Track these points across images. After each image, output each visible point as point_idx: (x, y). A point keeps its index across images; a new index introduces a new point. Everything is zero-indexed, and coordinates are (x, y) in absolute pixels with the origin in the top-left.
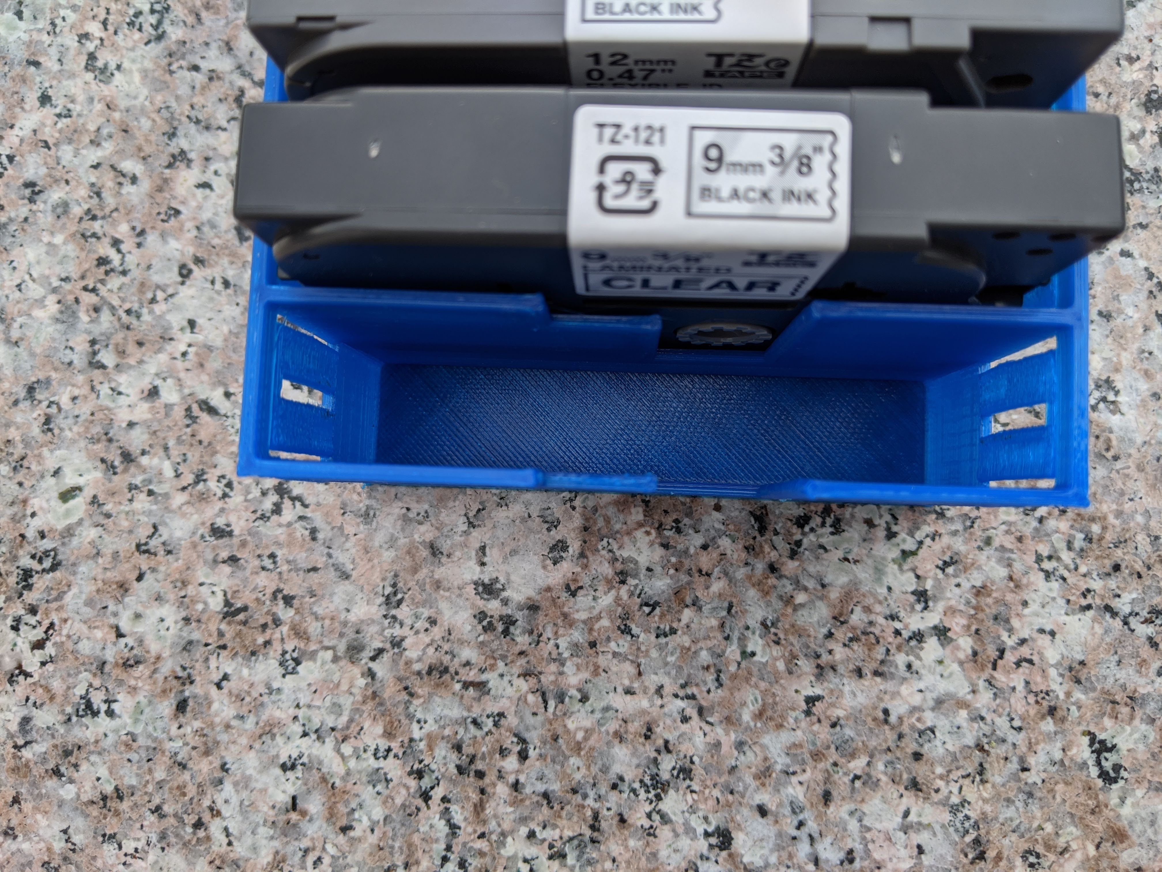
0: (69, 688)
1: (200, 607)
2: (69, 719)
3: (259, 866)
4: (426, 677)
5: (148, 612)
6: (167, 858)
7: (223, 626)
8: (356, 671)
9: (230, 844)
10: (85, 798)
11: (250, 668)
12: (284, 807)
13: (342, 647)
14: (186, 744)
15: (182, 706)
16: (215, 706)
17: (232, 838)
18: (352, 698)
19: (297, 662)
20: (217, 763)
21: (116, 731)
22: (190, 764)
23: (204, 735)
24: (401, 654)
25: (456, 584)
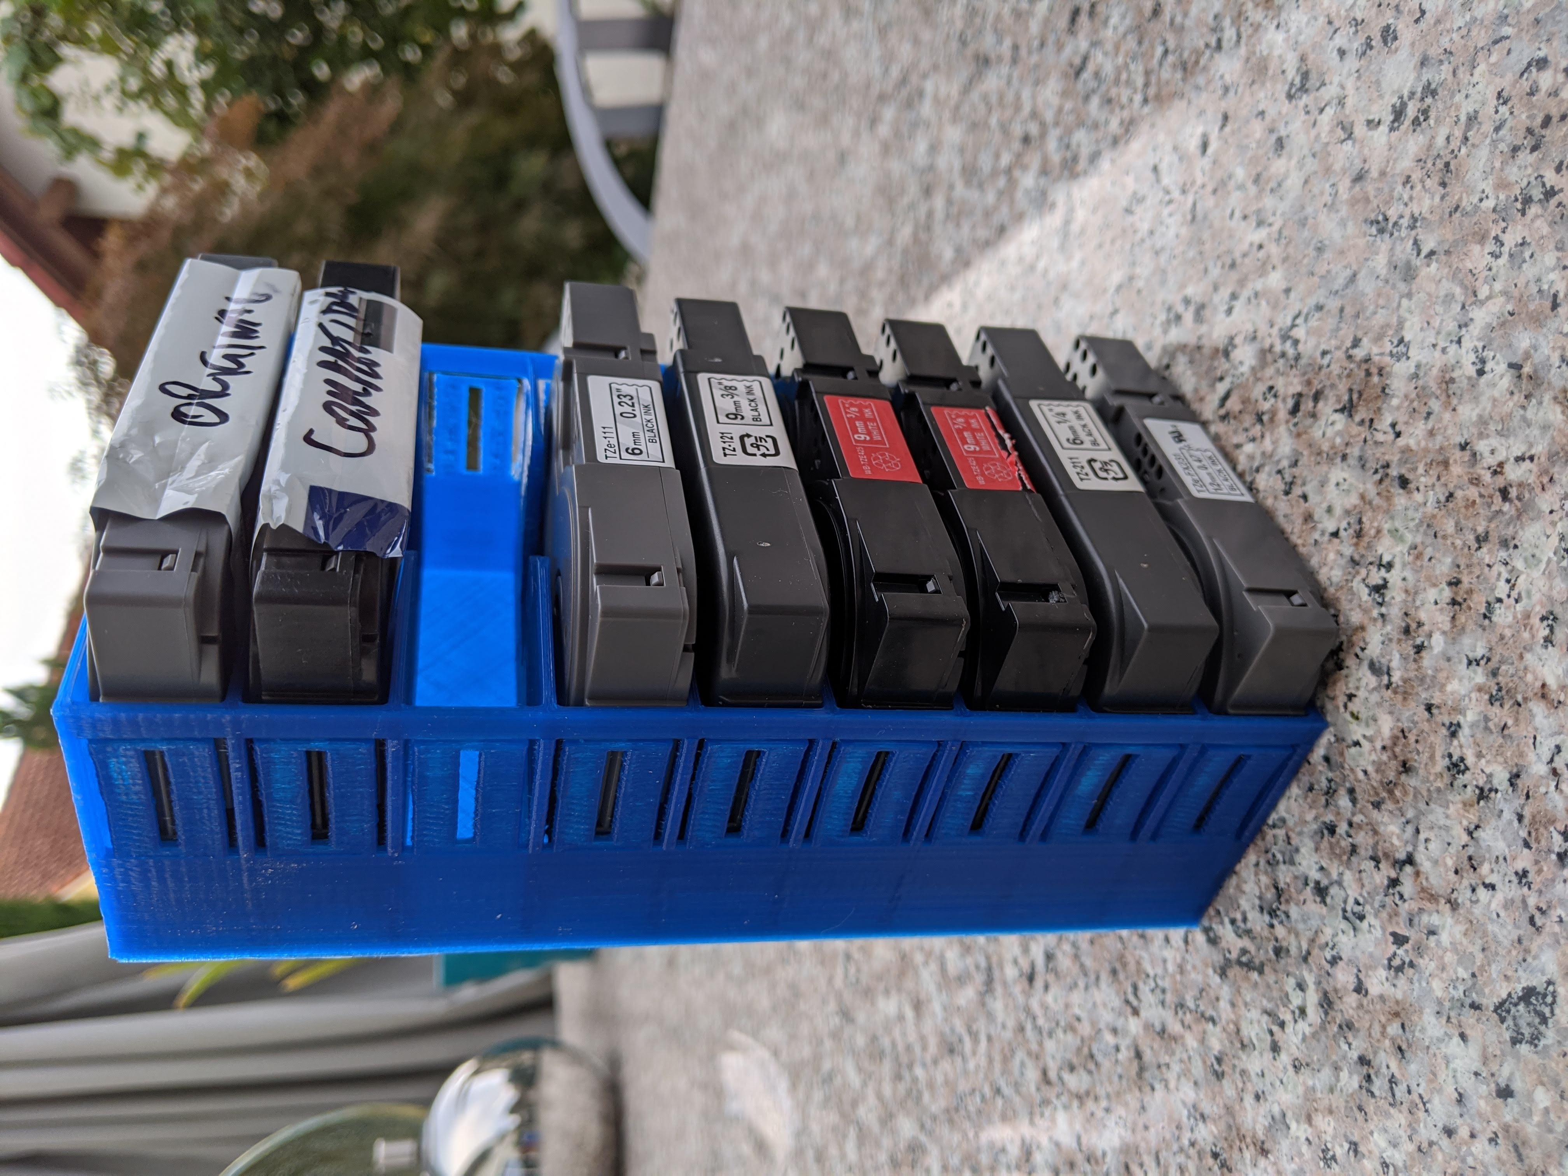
0: (1360, 606)
1: (1338, 440)
2: (1382, 615)
3: (1562, 426)
4: (1447, 189)
5: (1329, 497)
6: (1525, 545)
7: (1357, 418)
8: (1424, 272)
9: (1532, 458)
10: (1447, 626)
11: (1393, 396)
12: (1515, 380)
13: (1402, 287)
14: (1433, 485)
15: (1404, 482)
16: (1412, 443)
17: (1527, 455)
18: (1444, 280)
19: (1401, 341)
20: (1458, 454)
21: (1404, 565)
22: (1451, 487)
23: (1431, 464)
24: (1424, 219)
25: (1386, 153)
